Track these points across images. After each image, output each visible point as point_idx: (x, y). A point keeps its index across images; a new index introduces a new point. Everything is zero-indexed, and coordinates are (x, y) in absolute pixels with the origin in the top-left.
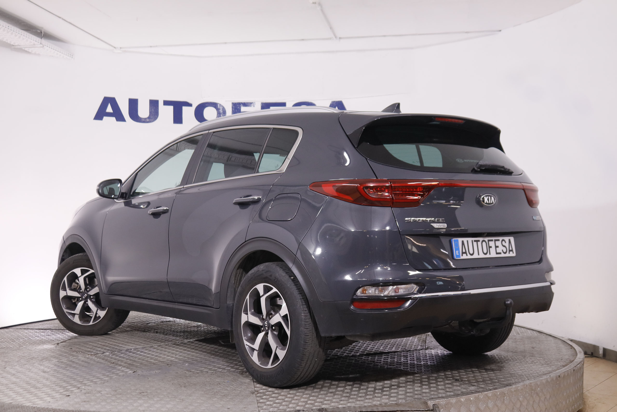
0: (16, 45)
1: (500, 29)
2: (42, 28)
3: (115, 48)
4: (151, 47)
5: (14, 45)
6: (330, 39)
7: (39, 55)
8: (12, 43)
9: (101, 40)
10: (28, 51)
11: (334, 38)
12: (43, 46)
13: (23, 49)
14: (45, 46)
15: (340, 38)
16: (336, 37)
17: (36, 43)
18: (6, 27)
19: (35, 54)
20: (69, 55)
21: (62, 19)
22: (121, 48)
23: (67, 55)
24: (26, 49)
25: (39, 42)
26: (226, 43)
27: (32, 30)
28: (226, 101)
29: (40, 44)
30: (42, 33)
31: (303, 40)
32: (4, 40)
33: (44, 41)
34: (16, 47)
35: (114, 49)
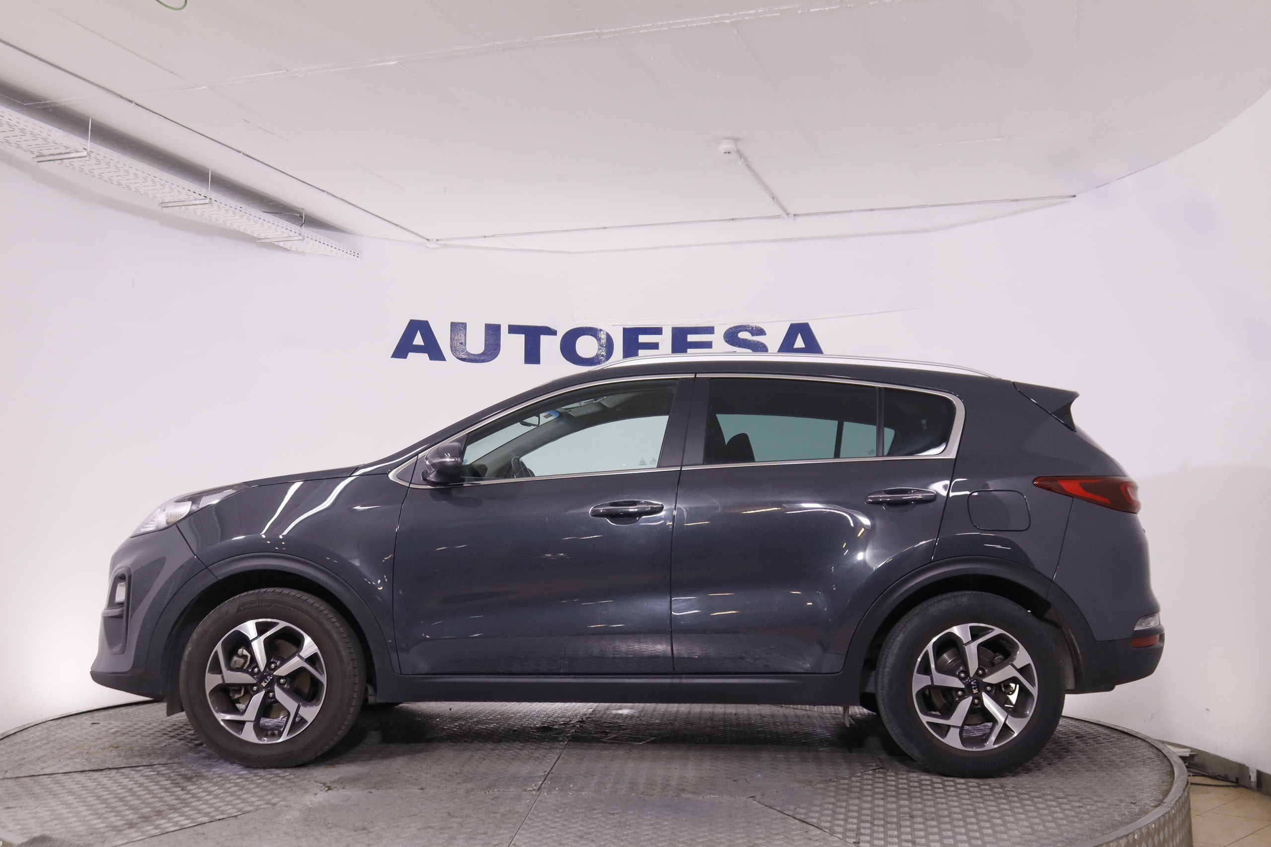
0: (262, 237)
1: (1074, 194)
2: (304, 209)
3: (428, 240)
4: (485, 237)
5: (259, 237)
6: (778, 217)
7: (303, 253)
8: (255, 235)
9: (401, 227)
10: (285, 247)
11: (784, 215)
12: (304, 239)
13: (276, 243)
14: (306, 238)
15: (795, 215)
16: (787, 214)
17: (292, 234)
18: (236, 209)
19: (297, 252)
20: (352, 253)
21: (328, 193)
22: (437, 240)
23: (349, 252)
24: (281, 244)
25: (298, 232)
26: (605, 228)
27: (284, 213)
28: (613, 325)
29: (298, 235)
30: (302, 217)
31: (733, 219)
32: (242, 230)
33: (306, 231)
34: (263, 241)
35: (427, 242)
